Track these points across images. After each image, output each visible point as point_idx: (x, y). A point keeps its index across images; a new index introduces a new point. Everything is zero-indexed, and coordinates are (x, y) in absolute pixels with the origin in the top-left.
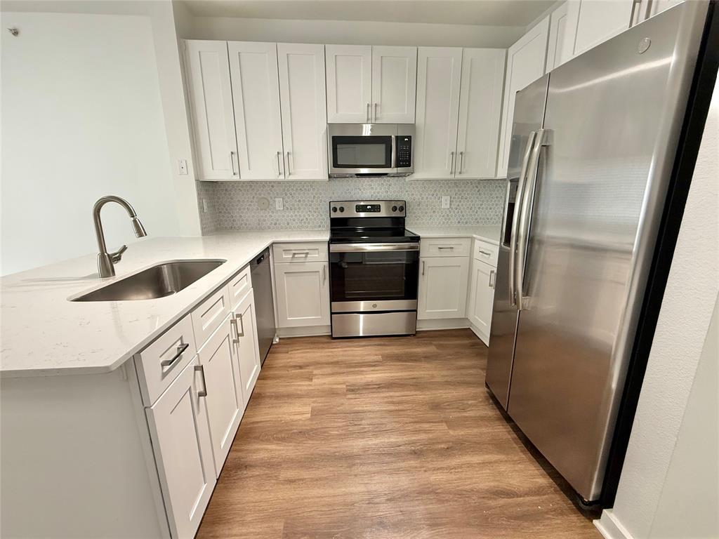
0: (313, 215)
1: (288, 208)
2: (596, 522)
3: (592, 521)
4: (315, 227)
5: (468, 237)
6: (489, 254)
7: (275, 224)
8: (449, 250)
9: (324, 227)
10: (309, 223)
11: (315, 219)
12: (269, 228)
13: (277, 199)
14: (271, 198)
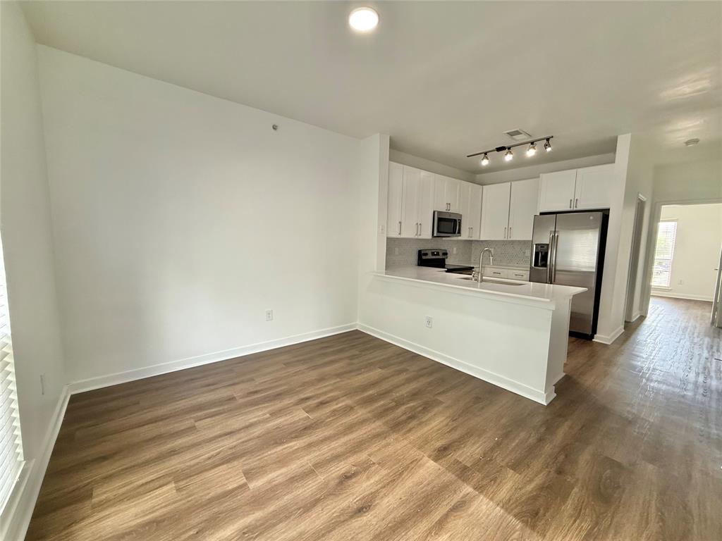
2: (593, 340)
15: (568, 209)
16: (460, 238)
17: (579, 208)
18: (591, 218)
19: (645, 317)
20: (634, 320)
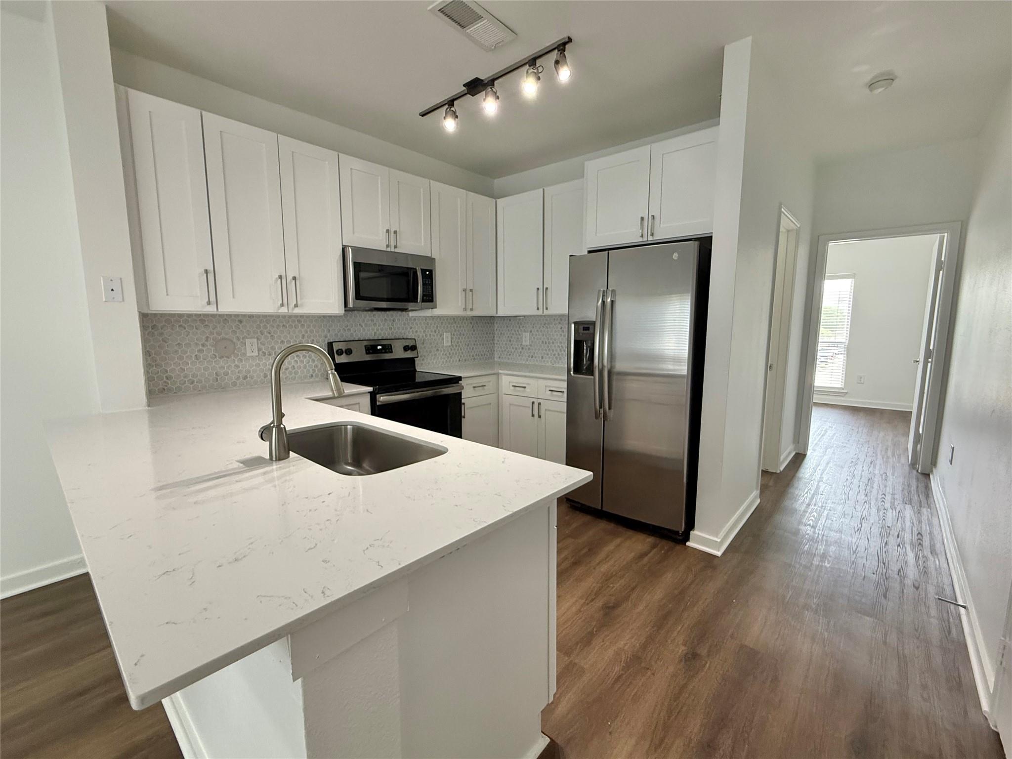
0: (302, 362)
1: (264, 354)
2: (688, 544)
3: (685, 545)
4: (305, 377)
5: (493, 374)
6: (525, 387)
7: (245, 378)
8: (481, 388)
9: (317, 376)
10: (296, 373)
11: (305, 367)
12: (235, 384)
13: (248, 341)
14: (238, 339)
15: (638, 240)
16: (437, 312)
17: (659, 237)
18: (675, 256)
19: (805, 455)
20: (782, 469)
